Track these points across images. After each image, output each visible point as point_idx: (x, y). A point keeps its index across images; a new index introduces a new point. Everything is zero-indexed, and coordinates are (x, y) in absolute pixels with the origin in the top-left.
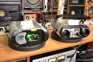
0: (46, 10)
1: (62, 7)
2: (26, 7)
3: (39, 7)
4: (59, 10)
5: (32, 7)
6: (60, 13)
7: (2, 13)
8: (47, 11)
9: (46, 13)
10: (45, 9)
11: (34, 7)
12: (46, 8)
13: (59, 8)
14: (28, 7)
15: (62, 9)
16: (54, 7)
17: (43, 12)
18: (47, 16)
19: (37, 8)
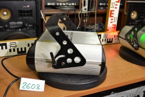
0: (85, 9)
1: (116, 5)
2: (49, 4)
3: (73, 4)
4: (111, 9)
5: (61, 4)
6: (112, 15)
7: (5, 13)
8: (86, 11)
9: (85, 14)
10: (83, 8)
11: (64, 3)
12: (84, 5)
13: (111, 6)
14: (53, 4)
15: (116, 8)
16: (101, 4)
17: (80, 12)
18: (86, 21)
19: (68, 6)
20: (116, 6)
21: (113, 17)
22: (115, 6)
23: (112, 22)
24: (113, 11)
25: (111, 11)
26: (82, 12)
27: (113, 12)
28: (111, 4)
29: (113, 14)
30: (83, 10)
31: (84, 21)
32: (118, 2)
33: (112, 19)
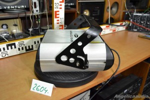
0: (37, 11)
1: (61, 5)
3: (23, 7)
4: (55, 10)
6: (57, 16)
8: (38, 13)
10: (35, 10)
12: (35, 7)
13: (55, 6)
15: (61, 8)
17: (31, 14)
18: (39, 22)
19: (17, 8)
20: (61, 7)
21: (58, 17)
22: (59, 7)
23: (58, 23)
24: (58, 11)
25: (56, 12)
26: (34, 14)
27: (57, 13)
28: (55, 5)
29: (58, 14)
30: (35, 12)
31: (37, 22)
32: (63, 2)
33: (58, 20)
